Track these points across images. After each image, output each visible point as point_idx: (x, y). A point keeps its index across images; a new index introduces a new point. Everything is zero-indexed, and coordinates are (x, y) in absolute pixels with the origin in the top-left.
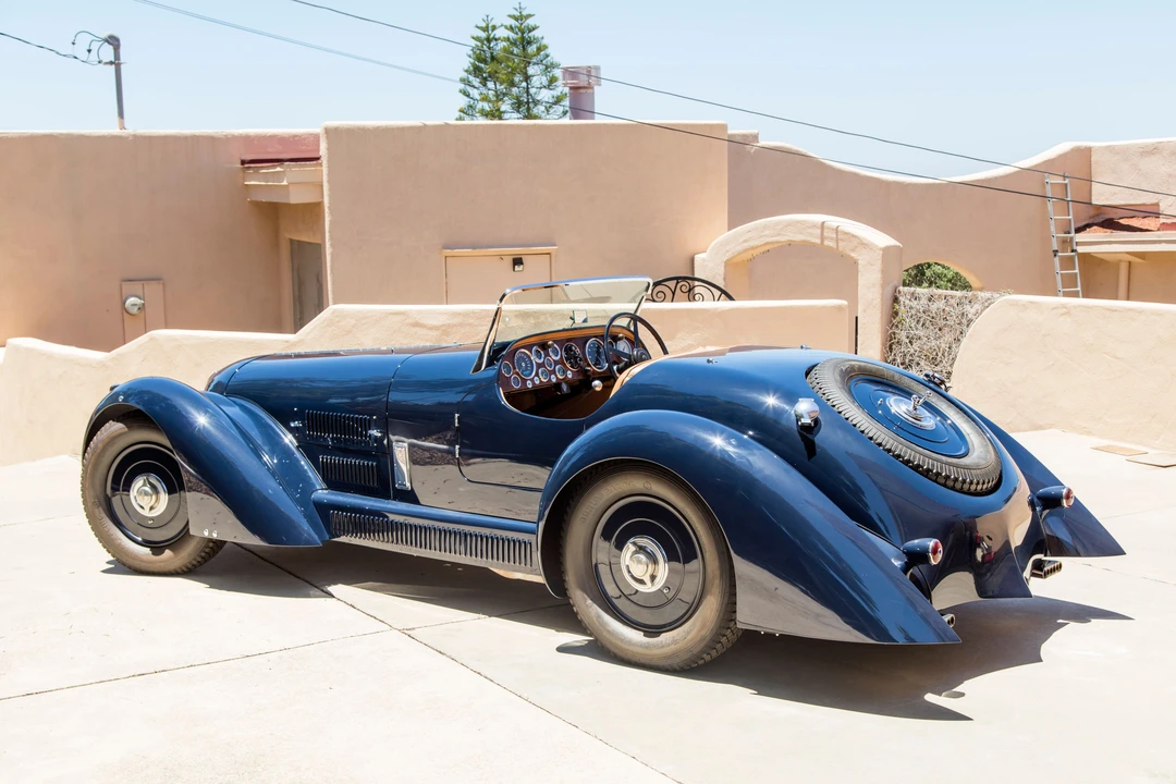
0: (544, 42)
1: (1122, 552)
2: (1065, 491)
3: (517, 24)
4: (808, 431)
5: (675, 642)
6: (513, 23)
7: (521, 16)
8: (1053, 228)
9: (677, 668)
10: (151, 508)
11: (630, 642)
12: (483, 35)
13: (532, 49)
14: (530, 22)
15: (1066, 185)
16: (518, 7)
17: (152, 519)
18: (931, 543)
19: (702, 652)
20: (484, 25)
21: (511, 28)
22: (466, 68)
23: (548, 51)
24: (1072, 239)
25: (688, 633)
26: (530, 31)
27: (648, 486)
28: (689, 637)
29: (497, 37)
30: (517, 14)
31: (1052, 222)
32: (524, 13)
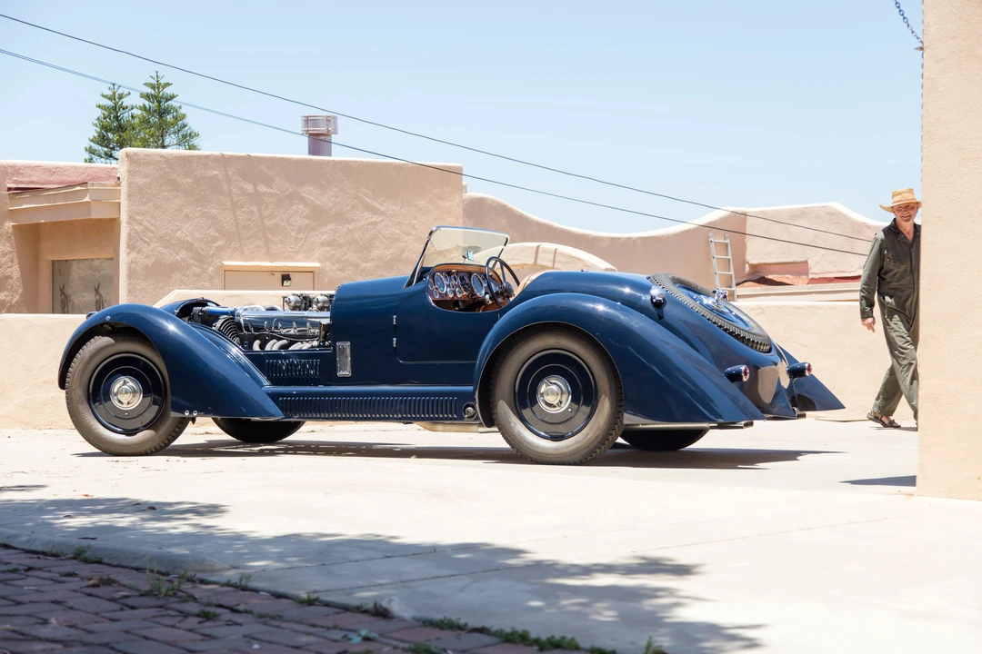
0: (182, 111)
1: (844, 408)
2: (807, 365)
3: (153, 92)
4: (659, 305)
5: (577, 442)
6: (149, 90)
7: (159, 84)
8: (717, 282)
9: (577, 461)
10: (128, 403)
11: (544, 448)
12: (109, 103)
13: (169, 118)
14: (168, 91)
15: (727, 244)
16: (155, 75)
17: (127, 411)
18: (743, 368)
19: (596, 447)
20: (110, 93)
21: (147, 97)
22: (91, 138)
23: (186, 121)
24: (733, 292)
25: (587, 435)
26: (167, 100)
27: (558, 341)
28: (588, 437)
29: (124, 105)
30: (154, 82)
31: (717, 277)
32: (162, 81)
